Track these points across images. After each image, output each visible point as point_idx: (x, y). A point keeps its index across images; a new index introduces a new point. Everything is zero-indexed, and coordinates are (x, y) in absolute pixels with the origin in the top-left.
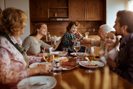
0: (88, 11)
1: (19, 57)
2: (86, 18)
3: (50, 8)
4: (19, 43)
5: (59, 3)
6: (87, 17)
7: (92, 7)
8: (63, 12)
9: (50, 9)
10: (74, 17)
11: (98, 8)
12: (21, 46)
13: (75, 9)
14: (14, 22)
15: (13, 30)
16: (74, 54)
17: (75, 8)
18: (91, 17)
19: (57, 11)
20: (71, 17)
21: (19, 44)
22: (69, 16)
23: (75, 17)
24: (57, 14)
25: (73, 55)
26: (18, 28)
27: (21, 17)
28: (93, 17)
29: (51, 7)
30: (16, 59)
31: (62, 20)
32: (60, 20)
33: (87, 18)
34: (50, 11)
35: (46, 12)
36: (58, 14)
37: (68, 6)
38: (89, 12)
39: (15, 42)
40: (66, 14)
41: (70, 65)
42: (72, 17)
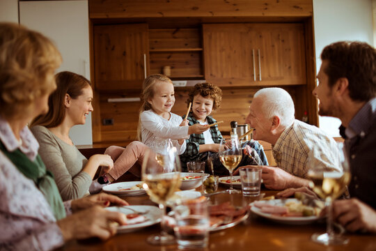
0: (262, 57)
1: (24, 203)
2: (255, 79)
3: (151, 53)
4: (27, 147)
5: (175, 38)
6: (258, 75)
7: (273, 46)
8: (187, 63)
9: (149, 55)
10: (222, 76)
11: (290, 50)
12: (33, 159)
13: (224, 53)
14: (16, 67)
15: (12, 97)
16: (227, 181)
17: (222, 50)
18: (270, 76)
19: (170, 59)
20: (211, 75)
21: (25, 151)
22: (207, 75)
23: (225, 76)
24: (172, 68)
25: (225, 182)
26: (30, 91)
27: (41, 55)
28: (278, 75)
29: (153, 49)
30: (14, 210)
31: (185, 85)
32: (180, 84)
33: (258, 79)
34: (149, 61)
35: (137, 64)
36: (173, 70)
37: (201, 45)
38: (265, 60)
39: (11, 143)
40: (197, 69)
41: (219, 212)
42: (215, 76)
